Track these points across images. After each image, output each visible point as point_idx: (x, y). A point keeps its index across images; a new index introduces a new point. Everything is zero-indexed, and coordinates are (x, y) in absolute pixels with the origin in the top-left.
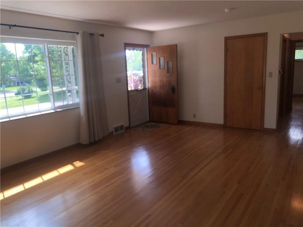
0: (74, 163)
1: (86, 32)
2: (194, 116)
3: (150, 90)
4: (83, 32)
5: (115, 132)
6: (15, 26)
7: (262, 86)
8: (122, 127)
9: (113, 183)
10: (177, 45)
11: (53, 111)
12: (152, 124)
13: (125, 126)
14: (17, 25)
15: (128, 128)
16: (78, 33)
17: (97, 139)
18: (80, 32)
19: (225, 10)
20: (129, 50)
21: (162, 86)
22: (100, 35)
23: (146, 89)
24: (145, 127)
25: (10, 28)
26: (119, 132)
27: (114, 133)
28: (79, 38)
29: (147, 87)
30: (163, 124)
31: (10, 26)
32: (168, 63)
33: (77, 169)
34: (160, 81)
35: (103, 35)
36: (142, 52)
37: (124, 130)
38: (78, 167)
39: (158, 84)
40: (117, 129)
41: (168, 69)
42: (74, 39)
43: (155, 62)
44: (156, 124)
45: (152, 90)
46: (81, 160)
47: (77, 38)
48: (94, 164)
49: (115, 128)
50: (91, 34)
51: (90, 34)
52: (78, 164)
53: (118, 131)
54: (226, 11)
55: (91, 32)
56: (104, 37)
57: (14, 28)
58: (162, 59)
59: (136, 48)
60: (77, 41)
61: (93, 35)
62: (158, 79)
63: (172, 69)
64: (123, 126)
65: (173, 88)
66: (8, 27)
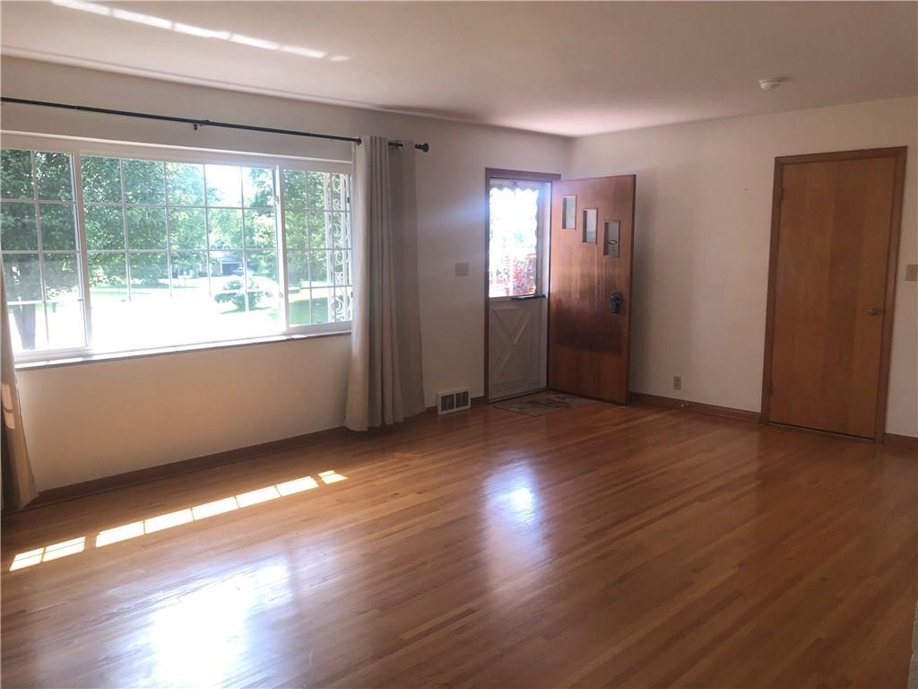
0: (321, 475)
1: (381, 138)
2: (677, 383)
3: (552, 299)
4: (371, 138)
5: (443, 409)
6: (207, 123)
7: (885, 303)
8: (462, 398)
9: (405, 529)
10: (635, 176)
11: (284, 338)
12: (553, 397)
13: (470, 396)
14: (211, 120)
15: (482, 403)
16: (359, 141)
17: (389, 422)
18: (366, 138)
19: (759, 84)
20: (500, 187)
21: (587, 292)
22: (418, 147)
23: (544, 296)
24: (530, 402)
25: (196, 129)
26: (455, 409)
27: (440, 412)
28: (361, 152)
29: (546, 292)
30: (584, 401)
31: (196, 123)
32: (607, 225)
33: (324, 489)
34: (583, 276)
35: (425, 148)
36: (537, 192)
37: (469, 406)
38: (327, 485)
39: (576, 285)
40: (447, 401)
41: (607, 243)
42: (349, 155)
43: (571, 222)
44: (563, 399)
45: (559, 302)
46: (337, 469)
47: (355, 153)
48: (367, 482)
49: (444, 398)
50: (395, 145)
51: (390, 144)
52: (330, 477)
53: (452, 408)
54: (763, 85)
55: (393, 139)
56: (429, 152)
57: (204, 127)
58: (592, 215)
59: (520, 183)
60: (355, 162)
61: (400, 147)
62: (576, 271)
63: (617, 244)
64: (466, 394)
65: (617, 299)
66: (191, 125)
